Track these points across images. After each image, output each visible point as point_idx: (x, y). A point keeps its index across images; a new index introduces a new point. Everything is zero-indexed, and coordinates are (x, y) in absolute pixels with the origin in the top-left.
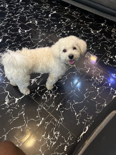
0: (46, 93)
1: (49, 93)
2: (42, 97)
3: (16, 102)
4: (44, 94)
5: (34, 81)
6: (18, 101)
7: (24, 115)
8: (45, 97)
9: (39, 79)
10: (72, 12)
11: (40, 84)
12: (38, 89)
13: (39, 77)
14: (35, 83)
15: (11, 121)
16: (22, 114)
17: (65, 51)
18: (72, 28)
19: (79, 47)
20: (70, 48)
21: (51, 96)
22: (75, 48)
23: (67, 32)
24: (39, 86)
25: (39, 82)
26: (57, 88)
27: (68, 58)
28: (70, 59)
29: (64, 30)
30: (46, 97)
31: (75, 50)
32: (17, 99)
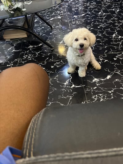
0: (99, 96)
1: (101, 97)
2: (93, 96)
3: (71, 87)
4: (96, 96)
5: (96, 81)
6: (73, 87)
7: (71, 99)
8: (95, 97)
9: (101, 81)
11: (99, 86)
12: (94, 88)
13: (102, 80)
14: (95, 82)
15: (60, 97)
16: (70, 98)
17: (77, 40)
19: (89, 39)
20: (82, 38)
21: (101, 100)
22: (85, 39)
24: (97, 86)
25: (99, 83)
26: (112, 98)
27: (79, 47)
28: (81, 47)
30: (96, 99)
31: (85, 41)
32: (73, 86)
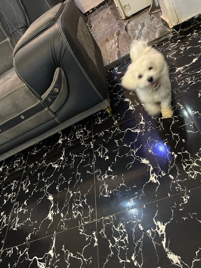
10: (75, 137)
18: (107, 158)
23: (109, 173)
28: (150, 82)
29: (102, 175)
